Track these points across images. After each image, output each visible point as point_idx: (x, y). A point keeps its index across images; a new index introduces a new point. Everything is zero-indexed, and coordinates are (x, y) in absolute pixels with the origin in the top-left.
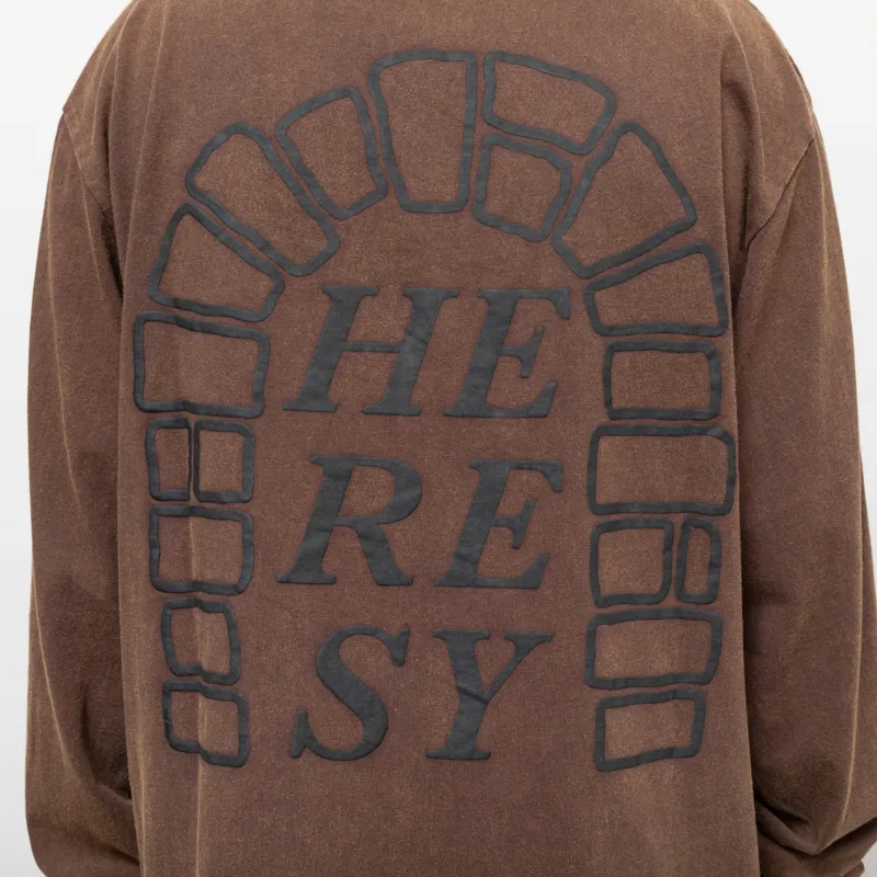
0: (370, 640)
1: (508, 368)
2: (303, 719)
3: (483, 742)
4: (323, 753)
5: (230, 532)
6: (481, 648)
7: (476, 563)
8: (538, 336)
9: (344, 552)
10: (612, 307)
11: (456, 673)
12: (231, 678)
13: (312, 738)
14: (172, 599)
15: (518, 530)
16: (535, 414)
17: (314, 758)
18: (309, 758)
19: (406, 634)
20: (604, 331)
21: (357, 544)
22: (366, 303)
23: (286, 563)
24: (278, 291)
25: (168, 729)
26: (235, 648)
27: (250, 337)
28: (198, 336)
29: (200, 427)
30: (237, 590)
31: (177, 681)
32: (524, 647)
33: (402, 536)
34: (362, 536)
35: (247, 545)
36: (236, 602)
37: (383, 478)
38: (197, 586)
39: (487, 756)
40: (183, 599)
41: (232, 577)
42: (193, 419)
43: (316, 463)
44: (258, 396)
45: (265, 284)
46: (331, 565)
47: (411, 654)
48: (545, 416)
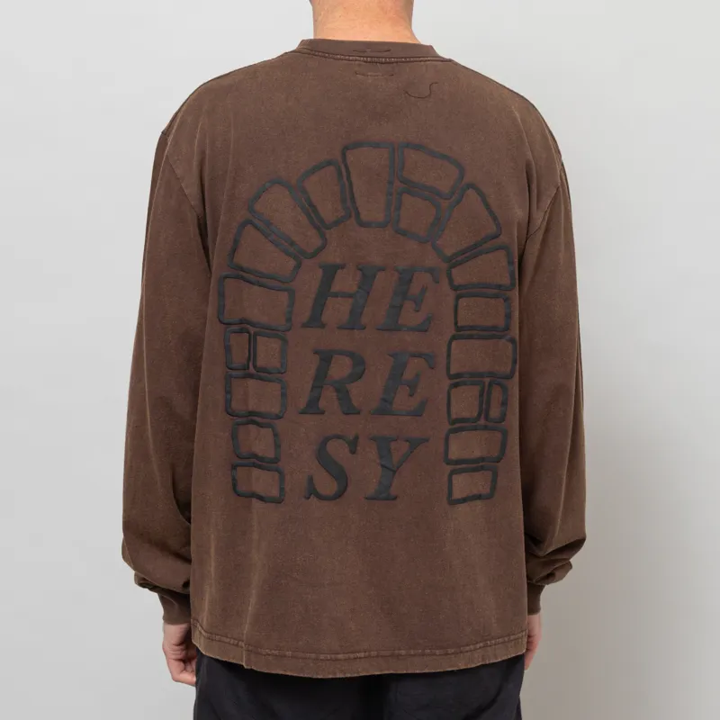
0: (341, 441)
1: (409, 305)
2: (311, 480)
3: (393, 491)
4: (320, 497)
5: (274, 388)
6: (393, 446)
7: (391, 403)
8: (424, 290)
9: (329, 399)
10: (460, 276)
11: (381, 457)
12: (276, 460)
13: (315, 489)
14: (239, 420)
15: (413, 386)
16: (422, 329)
17: (315, 499)
18: (313, 499)
19: (357, 438)
20: (455, 288)
21: (335, 394)
22: (339, 271)
23: (302, 403)
24: (299, 266)
25: (234, 486)
26: (277, 446)
27: (285, 290)
28: (256, 288)
29: (256, 334)
30: (278, 417)
31: (240, 461)
32: (415, 444)
33: (355, 390)
34: (337, 390)
35: (284, 395)
36: (277, 423)
37: (347, 361)
38: (252, 413)
39: (395, 498)
40: (244, 420)
41: (276, 410)
42: (252, 330)
43: (316, 353)
44: (289, 320)
45: (292, 263)
46: (322, 404)
47: (359, 448)
48: (426, 331)
